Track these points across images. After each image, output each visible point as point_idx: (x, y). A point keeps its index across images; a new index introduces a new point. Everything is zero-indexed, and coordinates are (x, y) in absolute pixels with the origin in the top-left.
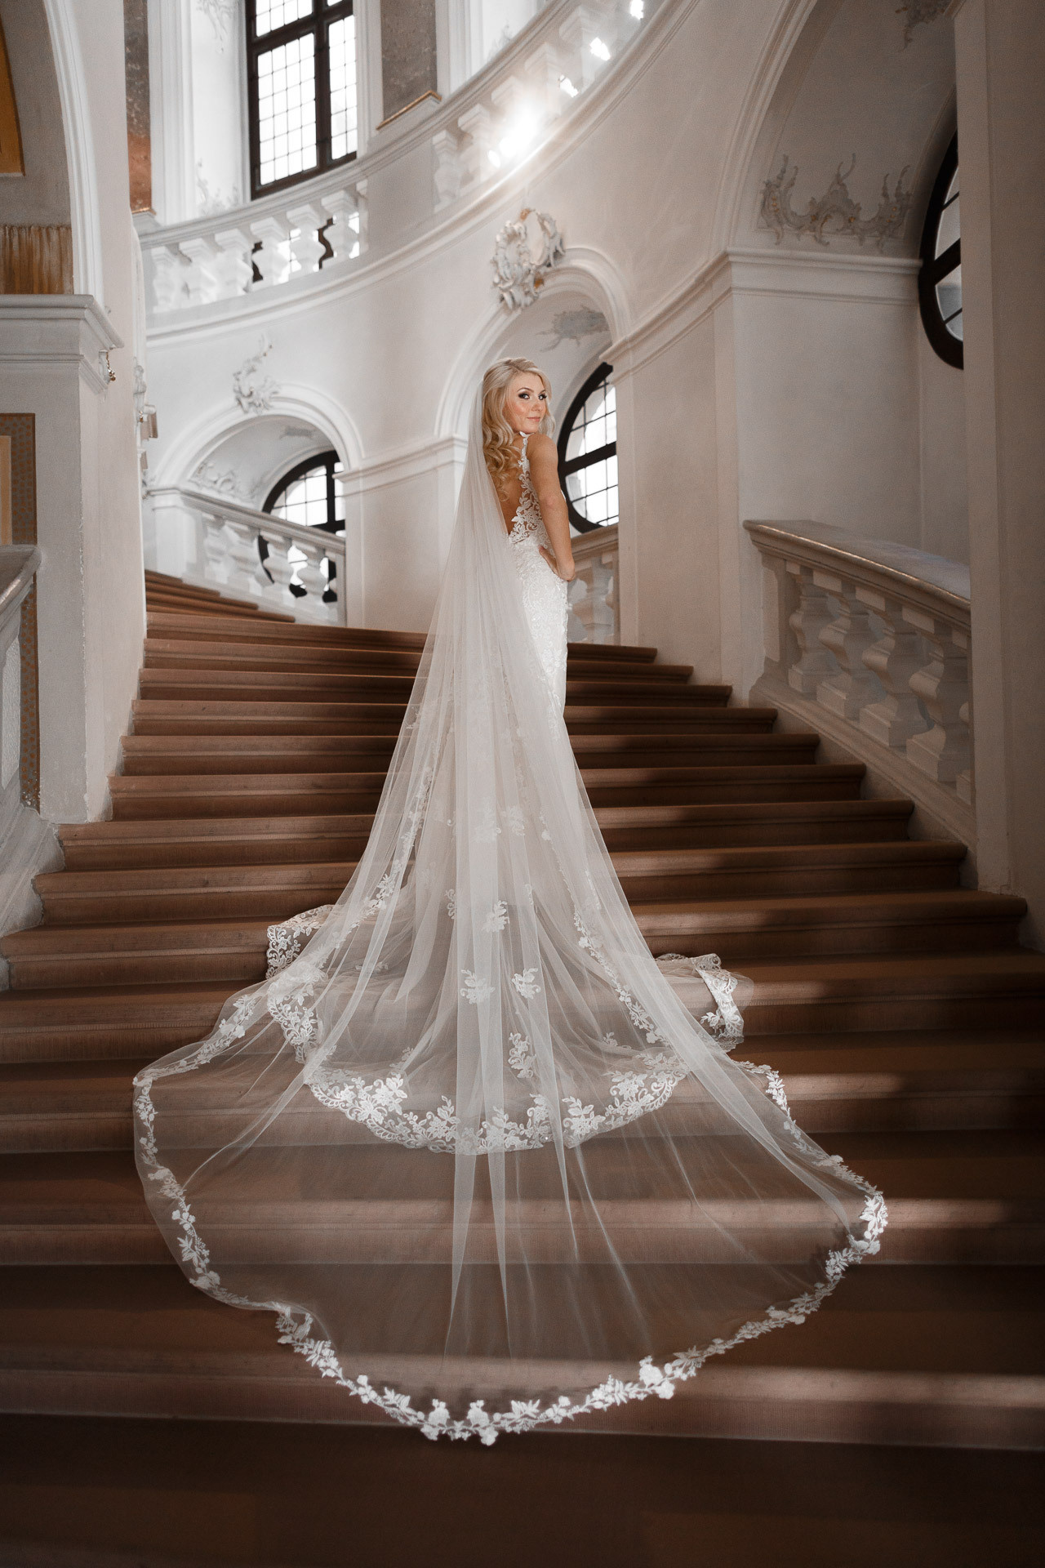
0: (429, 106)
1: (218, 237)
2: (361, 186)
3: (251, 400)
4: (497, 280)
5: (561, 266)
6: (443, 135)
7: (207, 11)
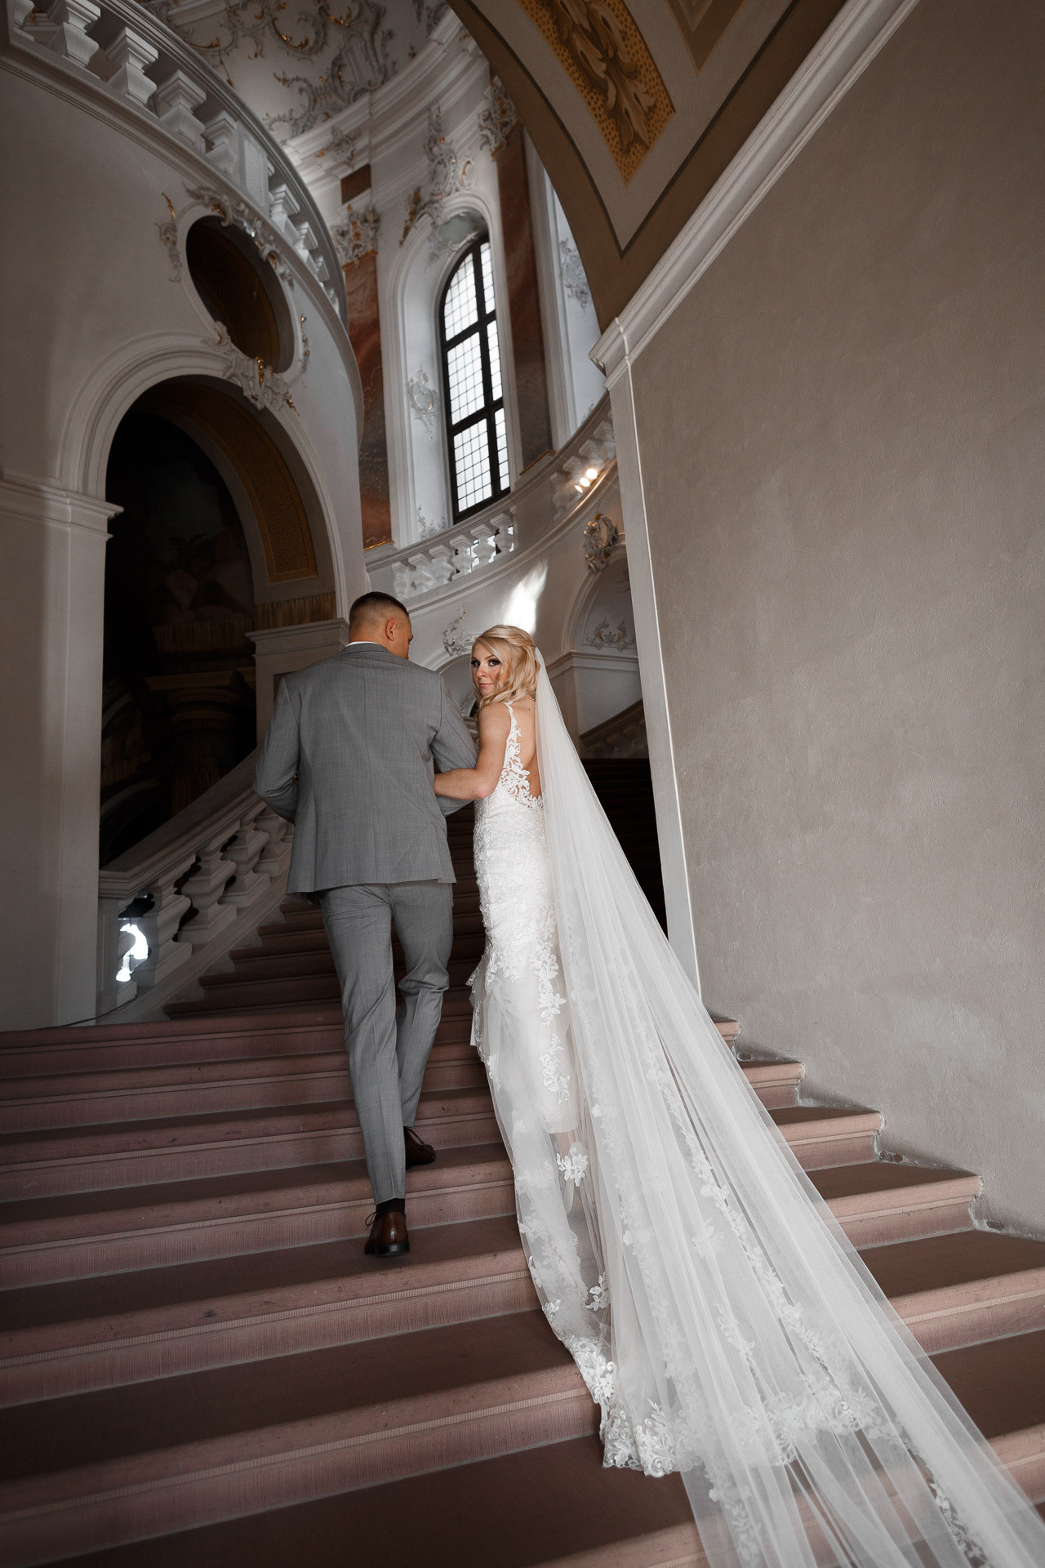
0: (547, 459)
1: (431, 551)
2: (513, 509)
3: (453, 647)
4: (587, 556)
5: (617, 545)
6: (555, 475)
7: (420, 418)
